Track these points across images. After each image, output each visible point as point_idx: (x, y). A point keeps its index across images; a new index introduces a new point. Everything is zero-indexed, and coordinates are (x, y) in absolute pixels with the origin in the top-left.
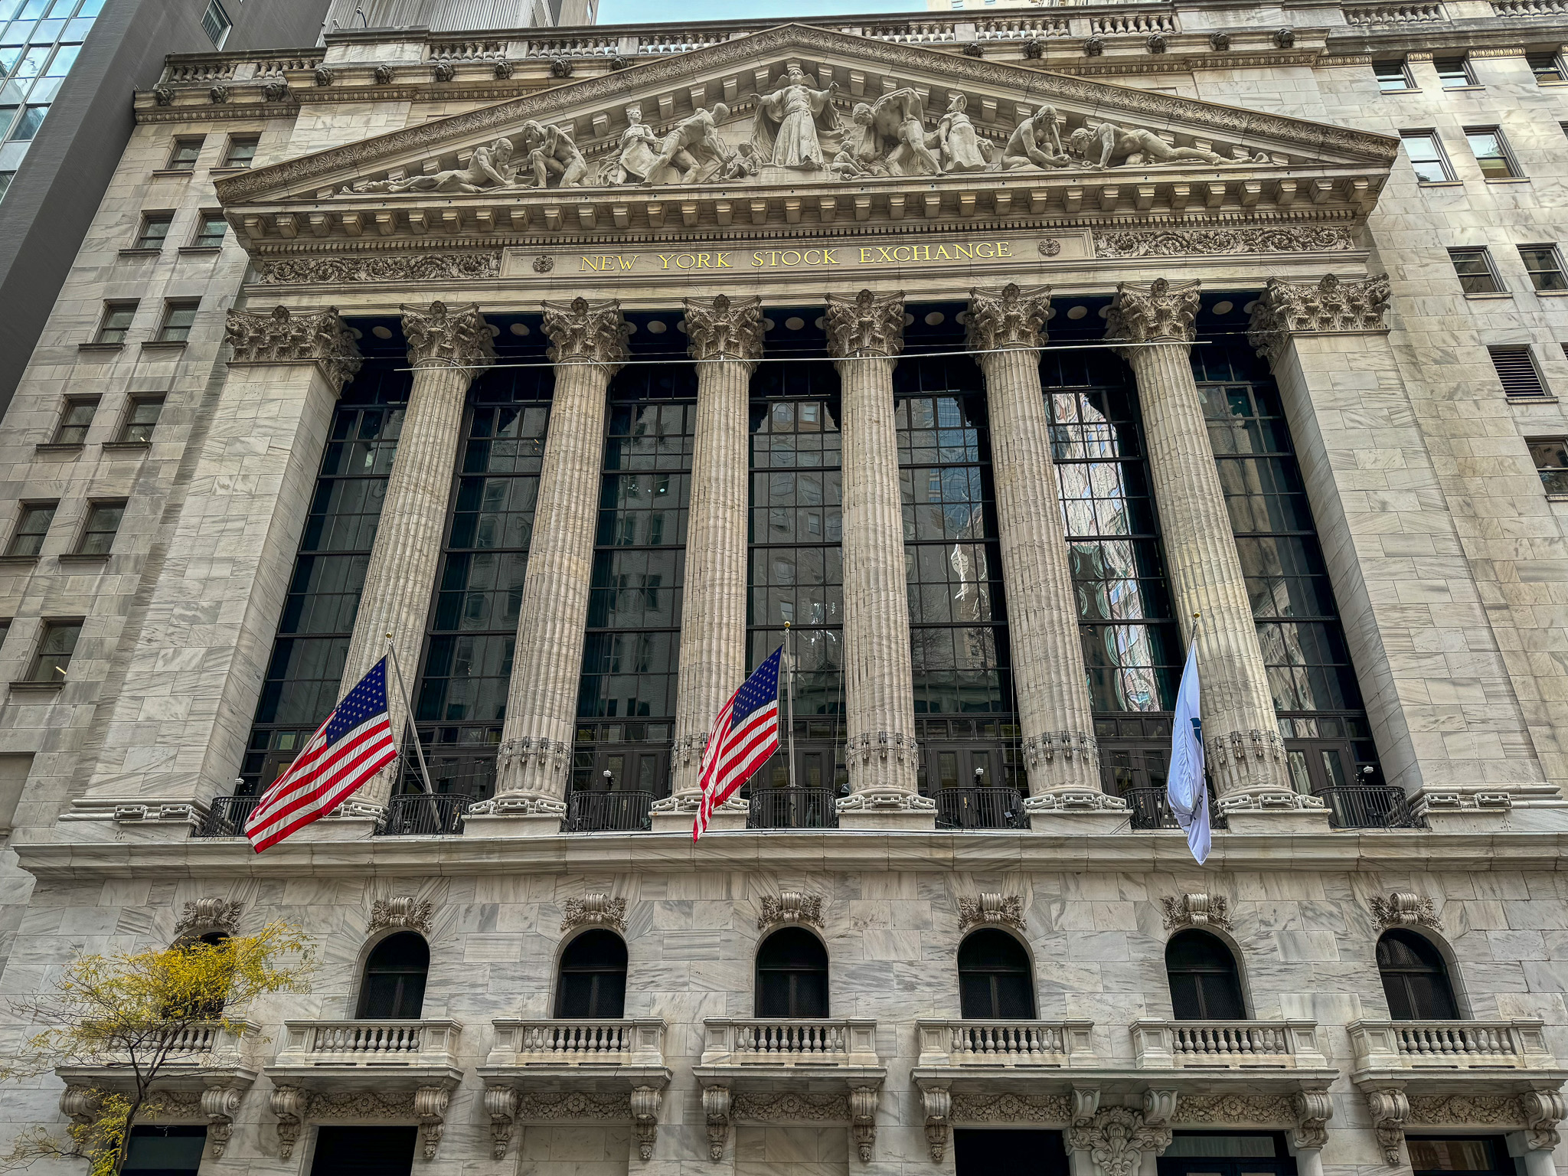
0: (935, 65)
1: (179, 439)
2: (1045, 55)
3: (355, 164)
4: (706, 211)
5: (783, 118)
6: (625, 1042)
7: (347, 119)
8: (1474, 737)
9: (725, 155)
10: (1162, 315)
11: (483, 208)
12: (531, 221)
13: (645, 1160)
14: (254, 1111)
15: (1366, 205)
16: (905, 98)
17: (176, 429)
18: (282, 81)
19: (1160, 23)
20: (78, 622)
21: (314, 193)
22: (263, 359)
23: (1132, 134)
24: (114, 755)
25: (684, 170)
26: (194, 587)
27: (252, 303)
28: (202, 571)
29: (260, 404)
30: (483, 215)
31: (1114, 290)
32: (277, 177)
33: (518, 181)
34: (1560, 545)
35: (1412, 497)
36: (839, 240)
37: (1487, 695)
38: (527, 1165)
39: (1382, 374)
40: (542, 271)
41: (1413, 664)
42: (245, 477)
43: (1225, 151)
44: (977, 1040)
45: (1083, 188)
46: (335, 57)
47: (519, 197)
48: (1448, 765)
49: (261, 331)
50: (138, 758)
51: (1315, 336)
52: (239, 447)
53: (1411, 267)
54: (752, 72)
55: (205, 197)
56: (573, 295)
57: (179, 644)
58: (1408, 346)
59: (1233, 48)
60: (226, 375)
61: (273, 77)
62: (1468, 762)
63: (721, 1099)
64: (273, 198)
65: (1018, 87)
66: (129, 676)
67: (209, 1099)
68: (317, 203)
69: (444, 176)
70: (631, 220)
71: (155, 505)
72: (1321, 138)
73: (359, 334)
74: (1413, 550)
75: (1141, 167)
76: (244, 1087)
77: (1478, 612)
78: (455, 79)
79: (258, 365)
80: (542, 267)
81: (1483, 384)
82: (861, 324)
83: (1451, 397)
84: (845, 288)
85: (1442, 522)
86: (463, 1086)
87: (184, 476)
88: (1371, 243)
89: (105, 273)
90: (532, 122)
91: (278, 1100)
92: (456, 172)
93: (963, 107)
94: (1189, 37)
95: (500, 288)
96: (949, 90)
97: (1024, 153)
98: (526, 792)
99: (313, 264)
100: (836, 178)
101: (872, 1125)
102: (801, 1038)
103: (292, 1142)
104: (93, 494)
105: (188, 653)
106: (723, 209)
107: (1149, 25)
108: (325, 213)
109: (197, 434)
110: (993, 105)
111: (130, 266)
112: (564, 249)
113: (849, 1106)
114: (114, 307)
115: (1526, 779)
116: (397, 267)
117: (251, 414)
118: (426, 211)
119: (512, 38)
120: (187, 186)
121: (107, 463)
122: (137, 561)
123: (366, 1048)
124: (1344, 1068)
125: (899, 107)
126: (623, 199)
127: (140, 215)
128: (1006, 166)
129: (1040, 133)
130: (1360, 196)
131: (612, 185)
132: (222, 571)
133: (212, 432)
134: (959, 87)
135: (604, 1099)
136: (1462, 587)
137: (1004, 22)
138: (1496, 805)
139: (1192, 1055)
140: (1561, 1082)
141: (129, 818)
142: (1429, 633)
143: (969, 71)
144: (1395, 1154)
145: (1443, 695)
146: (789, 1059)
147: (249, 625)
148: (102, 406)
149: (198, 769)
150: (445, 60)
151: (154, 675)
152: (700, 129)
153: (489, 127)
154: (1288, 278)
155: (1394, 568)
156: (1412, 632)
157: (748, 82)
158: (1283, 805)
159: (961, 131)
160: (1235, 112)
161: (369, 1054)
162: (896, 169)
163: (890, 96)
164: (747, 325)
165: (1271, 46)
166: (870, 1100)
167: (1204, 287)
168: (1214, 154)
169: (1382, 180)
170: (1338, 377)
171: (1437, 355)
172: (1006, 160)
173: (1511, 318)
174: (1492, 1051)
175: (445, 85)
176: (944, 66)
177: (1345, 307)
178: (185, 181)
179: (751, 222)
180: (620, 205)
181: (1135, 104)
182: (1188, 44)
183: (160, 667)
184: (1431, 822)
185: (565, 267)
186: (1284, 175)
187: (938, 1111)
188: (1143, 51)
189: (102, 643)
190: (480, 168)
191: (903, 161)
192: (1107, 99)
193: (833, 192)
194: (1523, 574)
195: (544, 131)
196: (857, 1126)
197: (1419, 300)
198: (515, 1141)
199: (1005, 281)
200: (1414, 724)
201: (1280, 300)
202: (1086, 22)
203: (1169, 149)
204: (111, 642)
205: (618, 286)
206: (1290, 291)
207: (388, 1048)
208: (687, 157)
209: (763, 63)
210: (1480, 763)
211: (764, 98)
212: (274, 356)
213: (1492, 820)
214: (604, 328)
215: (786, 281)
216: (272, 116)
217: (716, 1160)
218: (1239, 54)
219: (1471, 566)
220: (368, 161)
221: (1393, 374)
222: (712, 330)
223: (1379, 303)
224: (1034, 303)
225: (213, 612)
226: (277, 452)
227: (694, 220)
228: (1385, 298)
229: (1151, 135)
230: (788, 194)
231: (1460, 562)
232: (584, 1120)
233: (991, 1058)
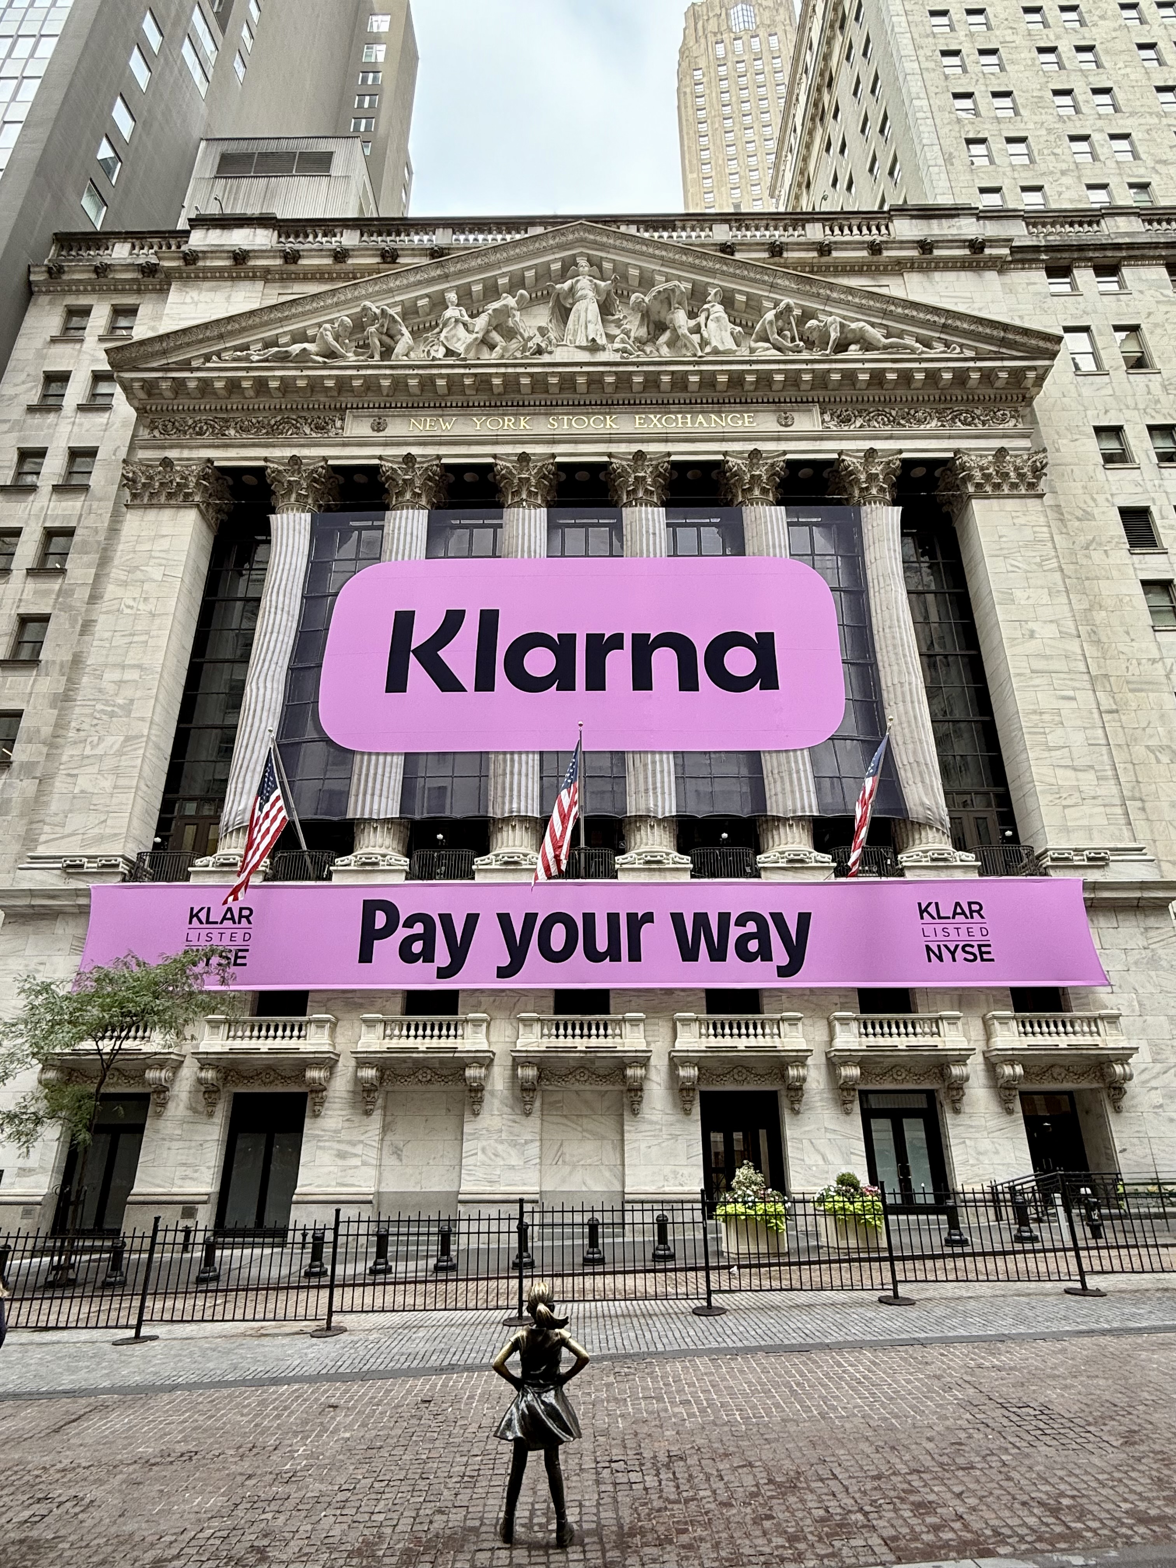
0: (697, 262)
1: (89, 566)
2: (785, 255)
3: (221, 337)
4: (511, 383)
5: (573, 304)
6: (460, 1032)
7: (211, 295)
8: (1086, 809)
9: (526, 335)
10: (872, 478)
11: (329, 377)
12: (368, 389)
13: (476, 1114)
14: (185, 1082)
15: (1034, 390)
16: (673, 290)
17: (86, 558)
18: (154, 260)
19: (878, 229)
20: (18, 714)
21: (188, 362)
22: (154, 501)
23: (853, 326)
24: (57, 819)
25: (492, 347)
26: (111, 688)
27: (142, 454)
28: (115, 675)
29: (153, 539)
30: (330, 383)
31: (836, 456)
32: (157, 347)
33: (357, 354)
34: (1159, 665)
35: (1054, 626)
36: (619, 409)
37: (1098, 778)
38: (389, 1119)
39: (1037, 529)
40: (379, 431)
41: (1046, 754)
42: (146, 599)
43: (927, 343)
44: (718, 1029)
45: (813, 371)
46: (198, 239)
47: (358, 368)
48: (1065, 830)
49: (151, 478)
50: (75, 822)
51: (988, 497)
52: (139, 575)
53: (1065, 441)
54: (548, 263)
55: (96, 360)
56: (404, 451)
57: (102, 733)
58: (1059, 506)
59: (936, 252)
60: (125, 514)
61: (146, 256)
62: (1080, 828)
63: (531, 1073)
64: (155, 365)
65: (764, 282)
66: (64, 758)
67: (151, 1075)
68: (192, 370)
69: (296, 348)
70: (449, 389)
71: (73, 621)
72: (1002, 334)
73: (230, 482)
74: (1052, 668)
75: (859, 355)
76: (178, 1065)
77: (1096, 715)
78: (301, 262)
79: (151, 506)
80: (378, 427)
81: (1112, 537)
82: (636, 478)
83: (1087, 548)
84: (623, 448)
85: (1074, 646)
86: (340, 1064)
87: (94, 598)
88: (1034, 421)
89: (17, 426)
90: (367, 303)
91: (203, 1074)
92: (306, 345)
93: (719, 299)
94: (902, 242)
95: (344, 445)
96: (708, 283)
97: (767, 340)
98: (377, 850)
99: (190, 422)
100: (617, 357)
101: (641, 1090)
102: (590, 1029)
103: (214, 1104)
104: (22, 611)
105: (110, 740)
106: (525, 381)
107: (869, 229)
108: (199, 379)
109: (104, 562)
110: (743, 298)
111: (37, 419)
112: (396, 412)
113: (625, 1076)
114: (25, 455)
115: (1121, 841)
116: (260, 426)
117: (147, 547)
118: (282, 378)
119: (347, 227)
120: (80, 351)
121: (32, 585)
122: (62, 666)
123: (267, 1037)
124: (980, 1046)
125: (667, 299)
126: (444, 371)
127: (42, 375)
128: (752, 351)
129: (780, 323)
130: (1029, 383)
131: (434, 359)
132: (131, 675)
133: (116, 562)
134: (716, 282)
135: (445, 1072)
136: (1085, 697)
137: (752, 223)
138: (1098, 861)
139: (871, 1038)
140: (1130, 1056)
141: (73, 868)
142: (1060, 731)
143: (725, 268)
144: (1011, 1106)
145: (1066, 777)
146: (581, 1044)
147: (156, 719)
148: (23, 537)
149: (124, 830)
150: (291, 245)
151: (84, 757)
152: (506, 312)
153: (332, 306)
154: (970, 449)
155: (1037, 681)
156: (1047, 730)
157: (544, 273)
158: (945, 860)
159: (718, 319)
160: (935, 310)
161: (270, 1041)
162: (665, 350)
163: (660, 287)
164: (544, 477)
165: (967, 252)
166: (640, 1072)
167: (905, 455)
168: (918, 345)
169: (1047, 369)
170: (1003, 531)
171: (1079, 513)
172: (753, 345)
173: (1138, 484)
174: (1083, 1033)
175: (292, 267)
176: (704, 263)
177: (1012, 474)
178: (78, 346)
179: (547, 392)
180: (441, 376)
181: (857, 300)
182: (901, 249)
183: (88, 751)
184: (1051, 872)
185: (397, 428)
186: (971, 364)
187: (689, 1079)
188: (864, 253)
189: (39, 731)
190: (326, 343)
191: (670, 344)
192: (835, 295)
193: (614, 369)
194: (1131, 686)
195: (378, 311)
196: (629, 1090)
197: (1069, 468)
198: (380, 1102)
199: (750, 447)
200: (1043, 800)
201: (963, 468)
202: (819, 226)
203: (883, 340)
204: (46, 731)
205: (441, 444)
206: (971, 460)
207: (283, 1037)
208: (496, 336)
209: (557, 256)
210: (1089, 829)
211: (558, 286)
212: (163, 499)
213: (1095, 871)
214: (429, 479)
215: (576, 442)
216: (147, 291)
217: (528, 1114)
218: (941, 258)
219: (1093, 680)
220: (232, 334)
221: (1045, 529)
222: (516, 481)
223: (1038, 471)
224: (772, 465)
225: (127, 709)
226: (170, 579)
227: (501, 389)
228: (1043, 468)
229: (868, 327)
230: (578, 369)
231: (1086, 677)
232: (431, 1087)
233: (728, 1042)
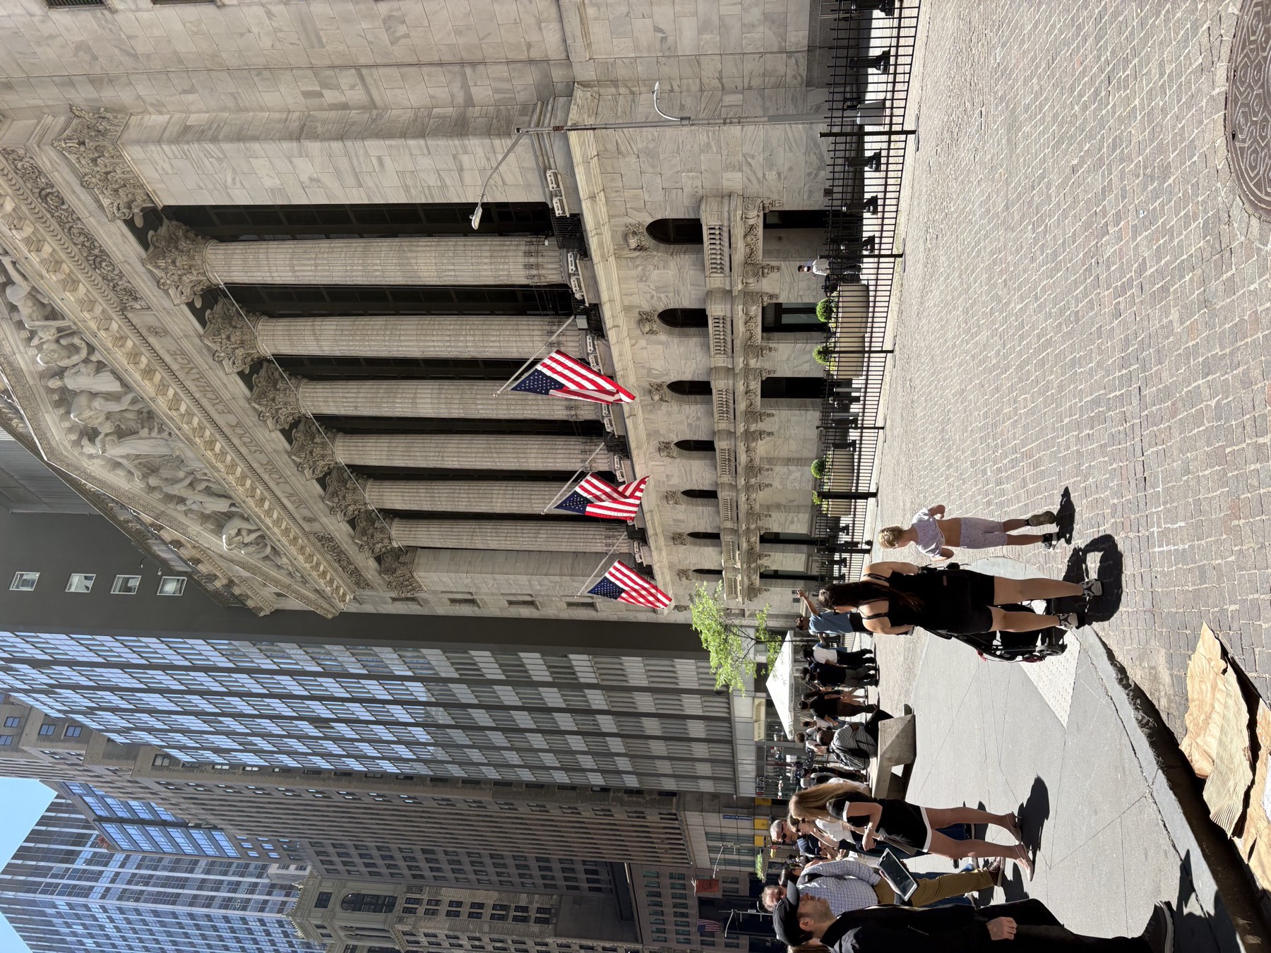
35: (293, 159)
37: (466, 153)
39: (169, 154)
142: (422, 175)
145: (472, 178)
156: (424, 184)
170: (191, 184)
194: (316, 45)
200: (502, 199)
231: (349, 143)
